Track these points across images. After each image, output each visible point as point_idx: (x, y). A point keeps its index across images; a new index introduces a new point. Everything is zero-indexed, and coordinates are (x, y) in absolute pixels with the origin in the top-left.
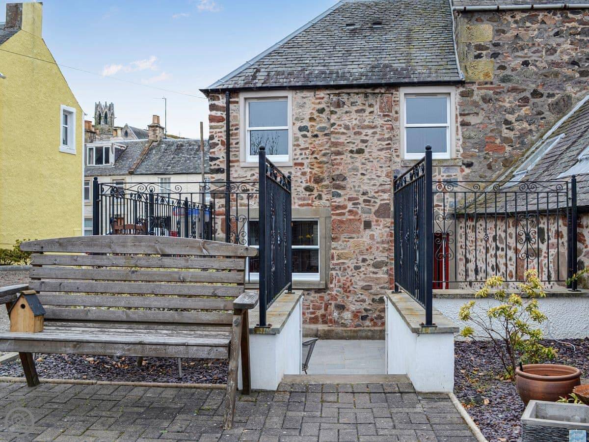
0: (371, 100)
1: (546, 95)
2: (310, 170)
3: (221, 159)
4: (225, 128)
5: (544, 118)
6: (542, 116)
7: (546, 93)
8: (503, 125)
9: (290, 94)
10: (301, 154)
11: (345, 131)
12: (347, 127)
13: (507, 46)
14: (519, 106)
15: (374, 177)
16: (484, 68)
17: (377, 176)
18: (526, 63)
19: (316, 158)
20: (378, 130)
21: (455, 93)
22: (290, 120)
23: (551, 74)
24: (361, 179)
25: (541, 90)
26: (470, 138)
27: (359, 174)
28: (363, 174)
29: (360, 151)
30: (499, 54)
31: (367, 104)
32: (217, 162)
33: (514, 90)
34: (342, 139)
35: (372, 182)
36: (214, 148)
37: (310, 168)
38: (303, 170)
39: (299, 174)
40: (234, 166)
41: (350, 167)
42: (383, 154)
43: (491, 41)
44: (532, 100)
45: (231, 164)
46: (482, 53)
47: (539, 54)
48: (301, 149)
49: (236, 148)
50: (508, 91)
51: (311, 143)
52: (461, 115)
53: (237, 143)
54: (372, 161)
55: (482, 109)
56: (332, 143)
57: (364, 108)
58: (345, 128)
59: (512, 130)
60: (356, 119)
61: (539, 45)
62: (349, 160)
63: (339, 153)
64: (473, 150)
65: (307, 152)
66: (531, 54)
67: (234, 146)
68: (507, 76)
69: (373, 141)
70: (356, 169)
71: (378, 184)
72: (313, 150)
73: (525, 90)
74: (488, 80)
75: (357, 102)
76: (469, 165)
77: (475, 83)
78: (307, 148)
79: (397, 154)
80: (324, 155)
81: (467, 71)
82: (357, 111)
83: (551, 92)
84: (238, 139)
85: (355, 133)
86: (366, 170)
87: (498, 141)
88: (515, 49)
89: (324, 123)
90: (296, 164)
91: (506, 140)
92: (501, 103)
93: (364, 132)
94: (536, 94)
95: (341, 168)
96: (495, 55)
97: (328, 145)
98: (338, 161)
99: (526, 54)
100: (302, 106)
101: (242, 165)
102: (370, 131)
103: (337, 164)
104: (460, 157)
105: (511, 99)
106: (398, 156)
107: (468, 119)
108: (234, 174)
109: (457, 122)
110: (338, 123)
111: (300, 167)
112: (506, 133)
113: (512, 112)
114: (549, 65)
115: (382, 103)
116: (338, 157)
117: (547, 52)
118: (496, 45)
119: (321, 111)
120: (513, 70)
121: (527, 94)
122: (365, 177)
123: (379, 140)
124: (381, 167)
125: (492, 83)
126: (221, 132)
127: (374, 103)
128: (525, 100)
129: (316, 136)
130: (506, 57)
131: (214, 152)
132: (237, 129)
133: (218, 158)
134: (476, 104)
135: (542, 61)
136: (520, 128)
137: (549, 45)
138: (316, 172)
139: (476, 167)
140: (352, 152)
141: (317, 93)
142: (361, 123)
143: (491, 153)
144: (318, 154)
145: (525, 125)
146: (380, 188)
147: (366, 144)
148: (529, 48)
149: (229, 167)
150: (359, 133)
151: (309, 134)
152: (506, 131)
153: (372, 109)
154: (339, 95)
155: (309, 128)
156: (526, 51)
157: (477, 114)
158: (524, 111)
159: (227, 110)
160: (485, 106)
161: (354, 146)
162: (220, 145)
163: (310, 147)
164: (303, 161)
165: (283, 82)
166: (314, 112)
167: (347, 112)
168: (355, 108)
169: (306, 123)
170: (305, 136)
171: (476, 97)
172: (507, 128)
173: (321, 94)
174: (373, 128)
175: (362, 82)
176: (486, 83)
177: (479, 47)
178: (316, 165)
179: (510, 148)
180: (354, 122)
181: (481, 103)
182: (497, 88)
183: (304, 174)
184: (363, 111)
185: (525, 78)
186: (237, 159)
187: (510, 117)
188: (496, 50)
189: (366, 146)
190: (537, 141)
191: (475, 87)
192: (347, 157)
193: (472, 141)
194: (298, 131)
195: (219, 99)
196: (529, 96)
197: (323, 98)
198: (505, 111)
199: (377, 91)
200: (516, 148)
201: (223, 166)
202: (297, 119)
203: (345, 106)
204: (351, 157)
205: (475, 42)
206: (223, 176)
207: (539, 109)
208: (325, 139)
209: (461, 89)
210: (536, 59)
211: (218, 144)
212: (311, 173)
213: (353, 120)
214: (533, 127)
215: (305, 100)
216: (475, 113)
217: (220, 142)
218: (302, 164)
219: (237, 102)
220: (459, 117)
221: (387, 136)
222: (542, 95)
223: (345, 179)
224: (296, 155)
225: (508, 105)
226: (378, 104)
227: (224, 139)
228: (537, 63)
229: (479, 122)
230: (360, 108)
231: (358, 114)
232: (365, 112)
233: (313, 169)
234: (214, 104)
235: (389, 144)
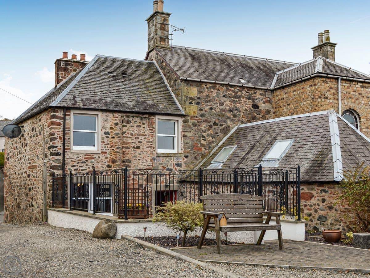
0: (144, 121)
1: (219, 125)
2: (110, 156)
3: (59, 147)
4: (62, 129)
5: (218, 136)
6: (218, 135)
7: (219, 124)
8: (201, 138)
9: (100, 114)
10: (105, 147)
11: (131, 136)
13: (203, 100)
14: (208, 129)
15: (144, 161)
16: (193, 109)
17: (146, 161)
18: (211, 109)
19: (113, 150)
20: (147, 137)
21: (180, 120)
23: (221, 115)
24: (138, 162)
25: (217, 122)
26: (187, 143)
27: (137, 160)
28: (139, 160)
29: (138, 147)
30: (200, 103)
31: (142, 123)
32: (56, 149)
33: (206, 121)
34: (129, 140)
35: (144, 164)
36: (55, 140)
37: (110, 155)
38: (106, 156)
39: (104, 158)
40: (67, 152)
41: (133, 155)
42: (149, 149)
43: (196, 96)
44: (214, 127)
45: (66, 151)
46: (192, 102)
47: (217, 105)
48: (105, 144)
49: (68, 141)
50: (204, 122)
51: (111, 141)
52: (183, 131)
53: (69, 139)
54: (144, 153)
55: (192, 129)
56: (124, 142)
57: (140, 125)
58: (131, 135)
59: (205, 141)
60: (136, 130)
61: (217, 101)
62: (133, 152)
63: (127, 148)
64: (188, 149)
65: (109, 146)
66: (213, 105)
67: (67, 140)
68: (203, 114)
69: (144, 142)
70: (136, 157)
71: (146, 165)
72: (112, 145)
73: (211, 122)
74: (195, 115)
75: (137, 121)
76: (187, 157)
77: (189, 116)
78: (108, 144)
79: (154, 149)
80: (118, 148)
81: (185, 110)
82: (137, 126)
83: (221, 124)
84: (69, 136)
85: (136, 138)
86: (141, 157)
87: (199, 146)
88: (207, 102)
89: (118, 131)
90: (102, 152)
91: (203, 145)
92: (200, 127)
93: (140, 137)
94: (215, 124)
95: (128, 156)
96: (198, 103)
97: (120, 143)
98: (127, 152)
99: (211, 104)
100: (106, 121)
101: (72, 151)
102: (143, 137)
103: (127, 154)
104: (182, 153)
105: (205, 125)
106: (154, 151)
107: (186, 134)
108: (67, 157)
109: (181, 135)
110: (127, 132)
111: (104, 154)
112: (203, 142)
113: (205, 132)
114: (221, 111)
115: (149, 123)
116: (127, 150)
117: (220, 104)
118: (199, 98)
119: (117, 124)
120: (206, 111)
121: (211, 123)
123: (147, 142)
124: (148, 156)
125: (196, 117)
126: (59, 131)
127: (145, 123)
128: (211, 127)
129: (114, 138)
130: (202, 104)
131: (55, 143)
132: (69, 130)
133: (57, 147)
134: (190, 127)
135: (218, 108)
136: (209, 139)
137: (221, 101)
138: (113, 157)
139: (190, 158)
140: (134, 147)
141: (114, 114)
142: (139, 132)
143: (196, 151)
144: (114, 147)
145: (211, 138)
146: (147, 167)
147: (141, 144)
148: (213, 101)
149: (64, 152)
150: (138, 138)
151: (110, 136)
152: (203, 141)
153: (144, 126)
154: (127, 116)
155: (110, 133)
156: (211, 103)
157: (190, 131)
158: (210, 132)
159: (64, 119)
160: (193, 128)
161: (135, 144)
162: (58, 139)
163: (110, 143)
164: (106, 151)
165: (93, 106)
166: (113, 124)
167: (132, 126)
168: (136, 125)
169: (108, 130)
170: (107, 137)
171: (190, 124)
172: (203, 140)
173: (116, 115)
174: (144, 136)
175: (136, 110)
176: (194, 117)
177: (191, 99)
178: (113, 153)
179: (204, 149)
180: (136, 132)
181: (192, 126)
182: (199, 120)
183: (106, 158)
184: (140, 126)
185: (210, 116)
186: (69, 148)
187: (204, 134)
188: (199, 101)
189: (141, 145)
190: (215, 146)
191: (189, 118)
192: (131, 150)
193: (187, 145)
194: (104, 134)
195: (58, 112)
196: (212, 125)
197: (117, 117)
198: (202, 131)
199: (144, 116)
200: (207, 149)
201: (61, 151)
202: (103, 128)
203: (131, 123)
204: (133, 150)
205: (189, 96)
206: (60, 157)
207: (217, 131)
208: (118, 139)
209: (183, 119)
210: (216, 107)
211: (57, 138)
212: (110, 157)
213: (134, 131)
214: (214, 140)
215: (107, 117)
216: (189, 131)
218: (106, 153)
219: (69, 115)
220: (182, 133)
221: (151, 140)
222: (217, 125)
223: (130, 162)
224: (102, 147)
225: (203, 128)
226: (147, 123)
227: (61, 135)
228: (216, 109)
229: (191, 135)
230: (139, 125)
231: (138, 128)
232: (141, 127)
233: (111, 155)
234: (55, 115)
235: (152, 145)
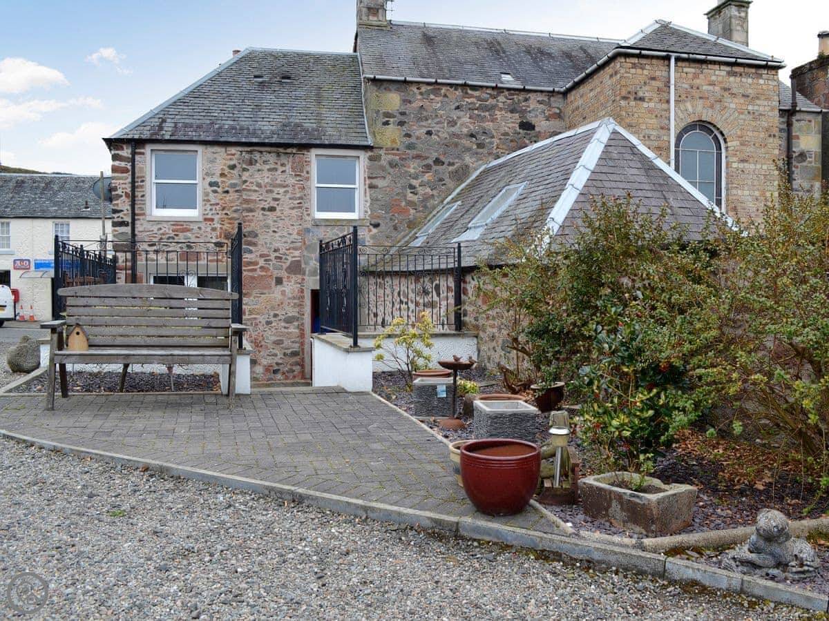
0: (284, 159)
1: (446, 163)
2: (221, 226)
3: (125, 212)
4: (130, 180)
5: (445, 184)
6: (444, 182)
7: (446, 162)
8: (408, 189)
9: (200, 149)
10: (211, 210)
11: (257, 189)
12: (259, 185)
13: (412, 116)
14: (423, 172)
15: (285, 234)
16: (391, 135)
17: (289, 234)
18: (429, 133)
19: (226, 214)
20: (290, 189)
21: (363, 156)
22: (199, 175)
23: (451, 144)
24: (273, 236)
25: (442, 158)
26: (377, 200)
27: (271, 232)
28: (274, 232)
29: (272, 209)
30: (405, 122)
31: (279, 164)
32: (121, 214)
33: (418, 157)
34: (254, 197)
35: (284, 240)
36: (118, 200)
37: (221, 224)
38: (214, 226)
39: (209, 229)
40: (139, 219)
41: (262, 224)
42: (294, 212)
43: (398, 110)
44: (435, 168)
45: (136, 217)
46: (389, 121)
47: (441, 125)
48: (211, 205)
49: (142, 200)
50: (413, 158)
51: (221, 199)
52: (369, 178)
53: (143, 196)
54: (284, 219)
55: (389, 173)
56: (244, 200)
57: (276, 166)
58: (257, 186)
59: (416, 194)
60: (268, 177)
61: (441, 117)
62: (261, 217)
63: (251, 210)
64: (380, 211)
65: (218, 207)
66: (435, 125)
67: (140, 198)
68: (412, 143)
69: (285, 199)
70: (268, 227)
71: (289, 241)
72: (224, 205)
73: (427, 158)
74: (394, 146)
75: (269, 161)
76: (376, 226)
77: (382, 148)
78: (218, 204)
79: (308, 212)
80: (236, 211)
81: (375, 136)
82: (269, 170)
83: (451, 161)
84: (143, 191)
85: (267, 192)
86: (278, 228)
87: (403, 204)
88: (420, 119)
89: (236, 179)
90: (206, 219)
91: (411, 203)
92: (406, 169)
93: (276, 190)
94: (438, 162)
95: (252, 224)
96: (401, 124)
97: (240, 201)
98: (249, 218)
99: (430, 124)
100: (213, 161)
101: (148, 218)
102: (282, 190)
103: (249, 221)
104: (367, 218)
105: (416, 165)
106: (308, 215)
107: (375, 182)
108: (139, 228)
109: (365, 184)
110: (250, 180)
111: (210, 223)
112: (410, 197)
113: (416, 178)
114: (450, 136)
115: (293, 163)
116: (251, 214)
117: (448, 123)
118: (403, 114)
119: (233, 167)
120: (418, 138)
121: (430, 162)
122: (277, 235)
123: (290, 199)
124: (293, 225)
125: (398, 150)
126: (126, 184)
127: (286, 163)
128: (428, 167)
129: (227, 192)
130: (411, 125)
131: (117, 204)
132: (143, 181)
133: (122, 211)
134: (382, 168)
135: (444, 132)
136: (423, 193)
137: (451, 117)
138: (228, 228)
139: (382, 227)
140: (263, 209)
141: (228, 149)
142: (273, 181)
143: (396, 215)
144: (229, 210)
145: (428, 190)
146: (292, 246)
147: (277, 202)
148: (433, 119)
149: (134, 220)
150: (271, 191)
151: (220, 190)
152: (411, 195)
153: (284, 169)
154: (250, 152)
155: (220, 184)
156: (429, 121)
157: (384, 178)
158: (427, 177)
159: (133, 161)
160: (391, 170)
161: (266, 203)
162: (124, 197)
163: (221, 202)
164: (213, 217)
165: (193, 135)
166: (225, 168)
167: (259, 170)
168: (268, 167)
169: (216, 179)
170: (215, 192)
171: (383, 162)
172: (411, 193)
173: (233, 150)
174: (284, 187)
175: (274, 140)
176: (393, 149)
177: (387, 115)
178: (227, 221)
179: (414, 211)
180: (266, 180)
181: (388, 167)
182: (403, 154)
183: (214, 229)
184: (276, 170)
185: (428, 147)
186: (143, 212)
187: (415, 182)
188: (403, 118)
189: (278, 205)
190: (438, 205)
191: (382, 152)
192: (259, 214)
193: (379, 202)
194: (208, 187)
195: (123, 149)
196: (432, 164)
197: (234, 155)
198: (410, 176)
199: (289, 150)
200: (419, 211)
201: (128, 219)
202: (207, 174)
203: (258, 164)
204: (263, 214)
205: (383, 110)
206: (128, 230)
207: (441, 176)
208: (236, 195)
209: (370, 153)
210: (439, 129)
211: (122, 196)
212: (221, 228)
213: (265, 178)
214: (435, 192)
215: (215, 155)
216: (382, 177)
217: (124, 194)
218: (212, 220)
219: (143, 154)
220: (367, 179)
221: (298, 195)
222: (443, 163)
223: (256, 235)
224: (205, 210)
225: (412, 171)
226: (290, 164)
227: (129, 190)
228: (440, 134)
229: (386, 185)
230: (272, 166)
231: (271, 173)
232: (276, 171)
233: (223, 224)
234: (118, 154)
235: (300, 203)
